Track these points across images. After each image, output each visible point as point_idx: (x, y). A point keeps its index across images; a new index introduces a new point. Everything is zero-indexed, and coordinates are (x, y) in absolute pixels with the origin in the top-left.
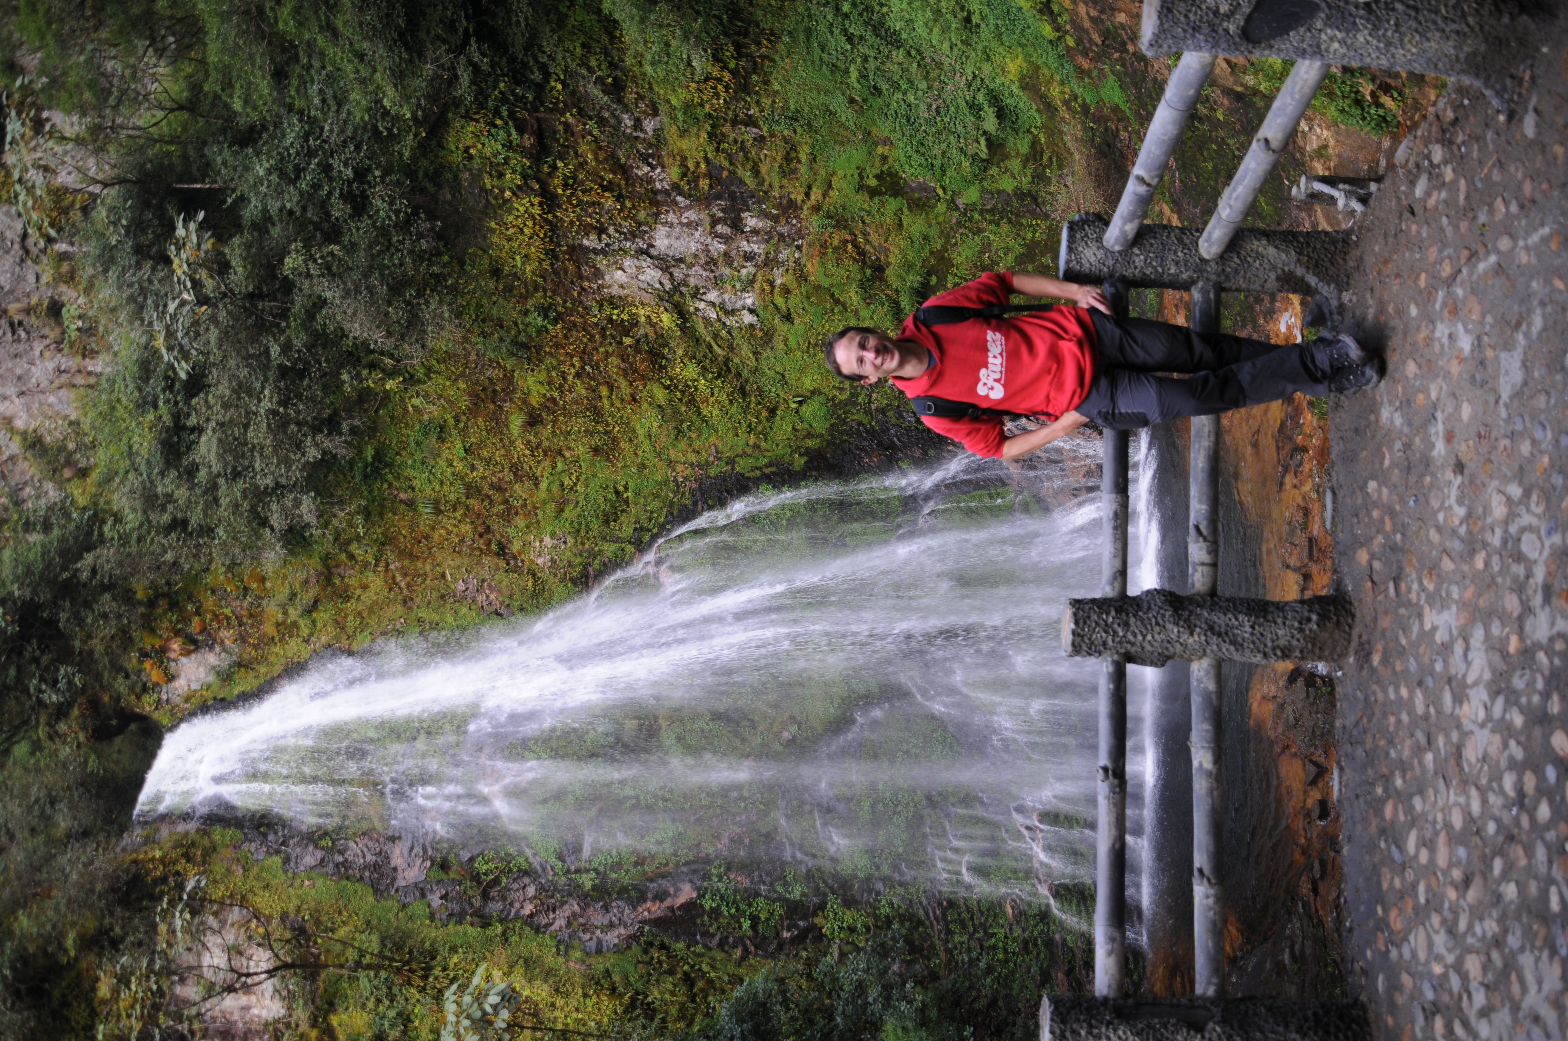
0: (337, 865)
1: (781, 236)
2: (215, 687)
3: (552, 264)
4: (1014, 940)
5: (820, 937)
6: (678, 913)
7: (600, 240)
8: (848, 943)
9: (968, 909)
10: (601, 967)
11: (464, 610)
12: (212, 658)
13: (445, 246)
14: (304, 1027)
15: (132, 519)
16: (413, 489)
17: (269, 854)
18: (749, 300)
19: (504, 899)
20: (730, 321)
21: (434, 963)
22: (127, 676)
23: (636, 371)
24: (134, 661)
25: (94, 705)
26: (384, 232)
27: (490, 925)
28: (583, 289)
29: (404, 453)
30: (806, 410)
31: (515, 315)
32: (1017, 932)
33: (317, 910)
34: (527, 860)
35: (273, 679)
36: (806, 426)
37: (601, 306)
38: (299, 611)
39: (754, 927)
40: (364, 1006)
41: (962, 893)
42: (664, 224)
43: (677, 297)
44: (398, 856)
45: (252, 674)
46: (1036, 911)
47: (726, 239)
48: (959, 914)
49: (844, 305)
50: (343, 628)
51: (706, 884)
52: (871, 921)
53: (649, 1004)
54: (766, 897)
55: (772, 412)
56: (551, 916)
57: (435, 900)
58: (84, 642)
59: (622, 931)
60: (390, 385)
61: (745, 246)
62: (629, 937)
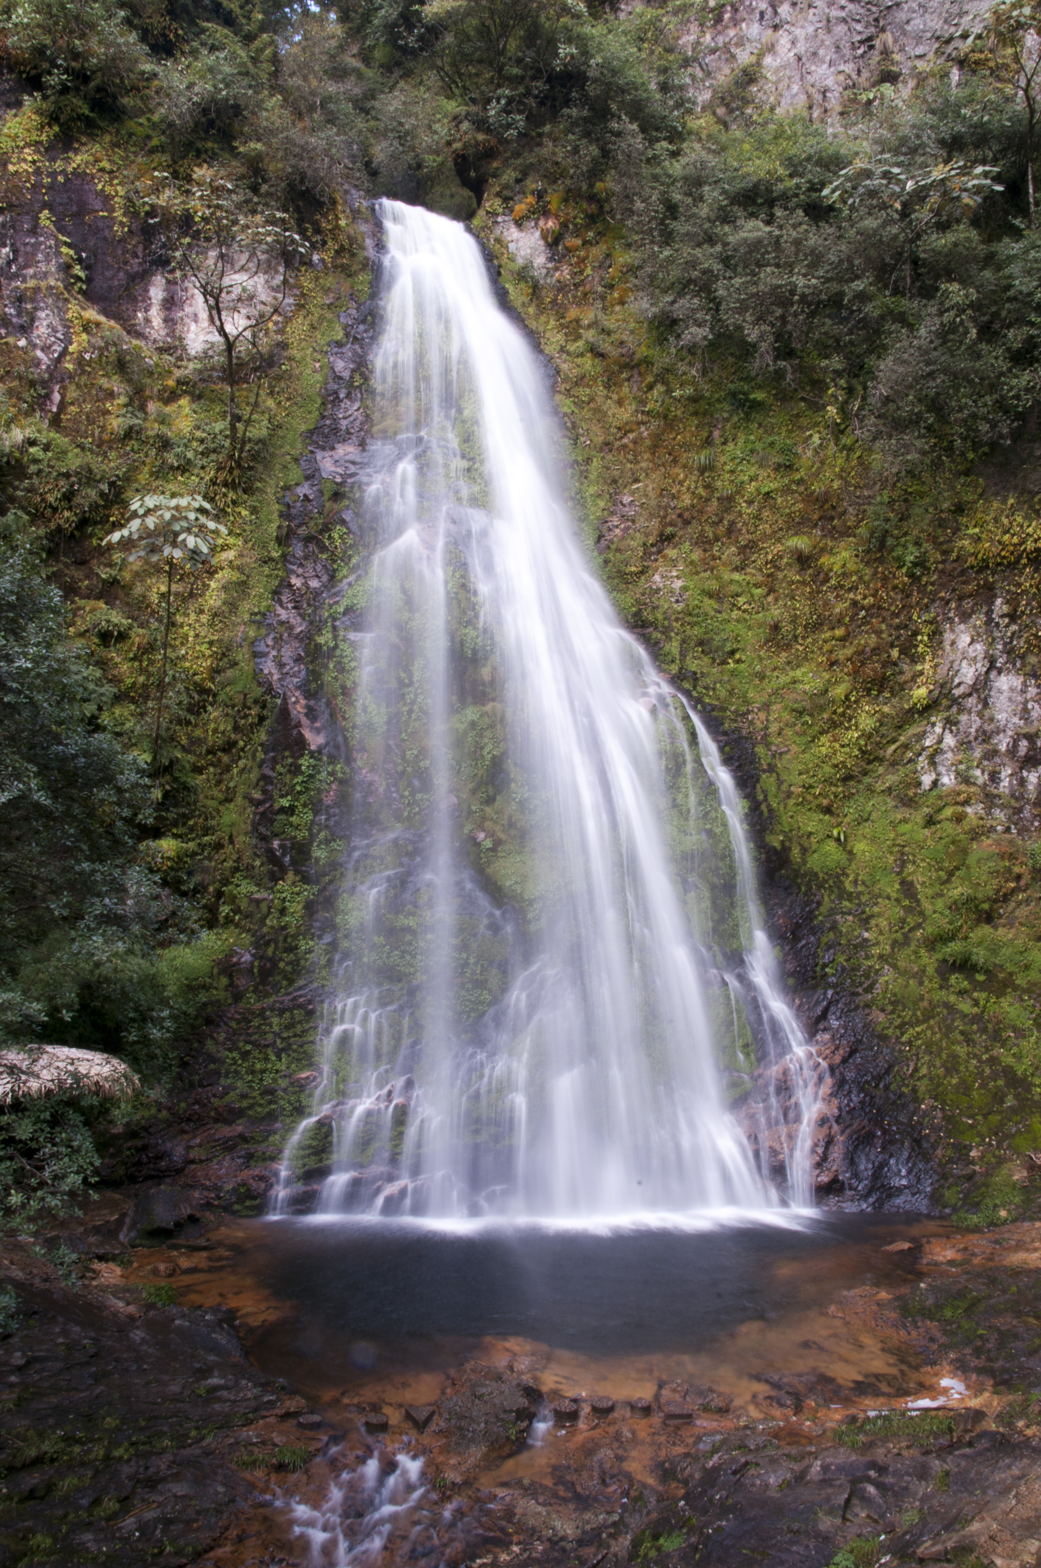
0: (336, 393)
1: (1020, 810)
2: (511, 265)
3: (972, 567)
4: (275, 1080)
5: (275, 878)
6: (295, 732)
7: (1002, 616)
8: (270, 908)
9: (305, 1031)
10: (240, 657)
11: (602, 504)
12: (540, 260)
13: (985, 454)
14: (178, 373)
15: (676, 168)
16: (724, 443)
17: (345, 327)
18: (949, 780)
19: (306, 558)
20: (923, 762)
21: (240, 492)
22: (518, 181)
23: (863, 664)
24: (534, 186)
25: (489, 154)
26: (993, 387)
27: (280, 545)
28: (948, 602)
29: (761, 431)
30: (830, 846)
31: (915, 532)
32: (283, 1083)
33: (291, 377)
34: (345, 577)
35: (523, 321)
36: (814, 846)
37: (931, 623)
38: (591, 340)
39: (282, 810)
40: (198, 428)
41: (322, 1026)
42: (1024, 684)
43: (945, 702)
44: (346, 450)
45: (526, 300)
46: (304, 1103)
47: (1012, 751)
48: (300, 1022)
49: (948, 881)
50: (576, 384)
51: (325, 759)
52: (292, 930)
53: (204, 707)
54: (313, 822)
55: (828, 810)
56: (290, 605)
57: (304, 490)
58: (550, 135)
59: (276, 677)
60: (832, 410)
61: (1006, 772)
62: (271, 684)
